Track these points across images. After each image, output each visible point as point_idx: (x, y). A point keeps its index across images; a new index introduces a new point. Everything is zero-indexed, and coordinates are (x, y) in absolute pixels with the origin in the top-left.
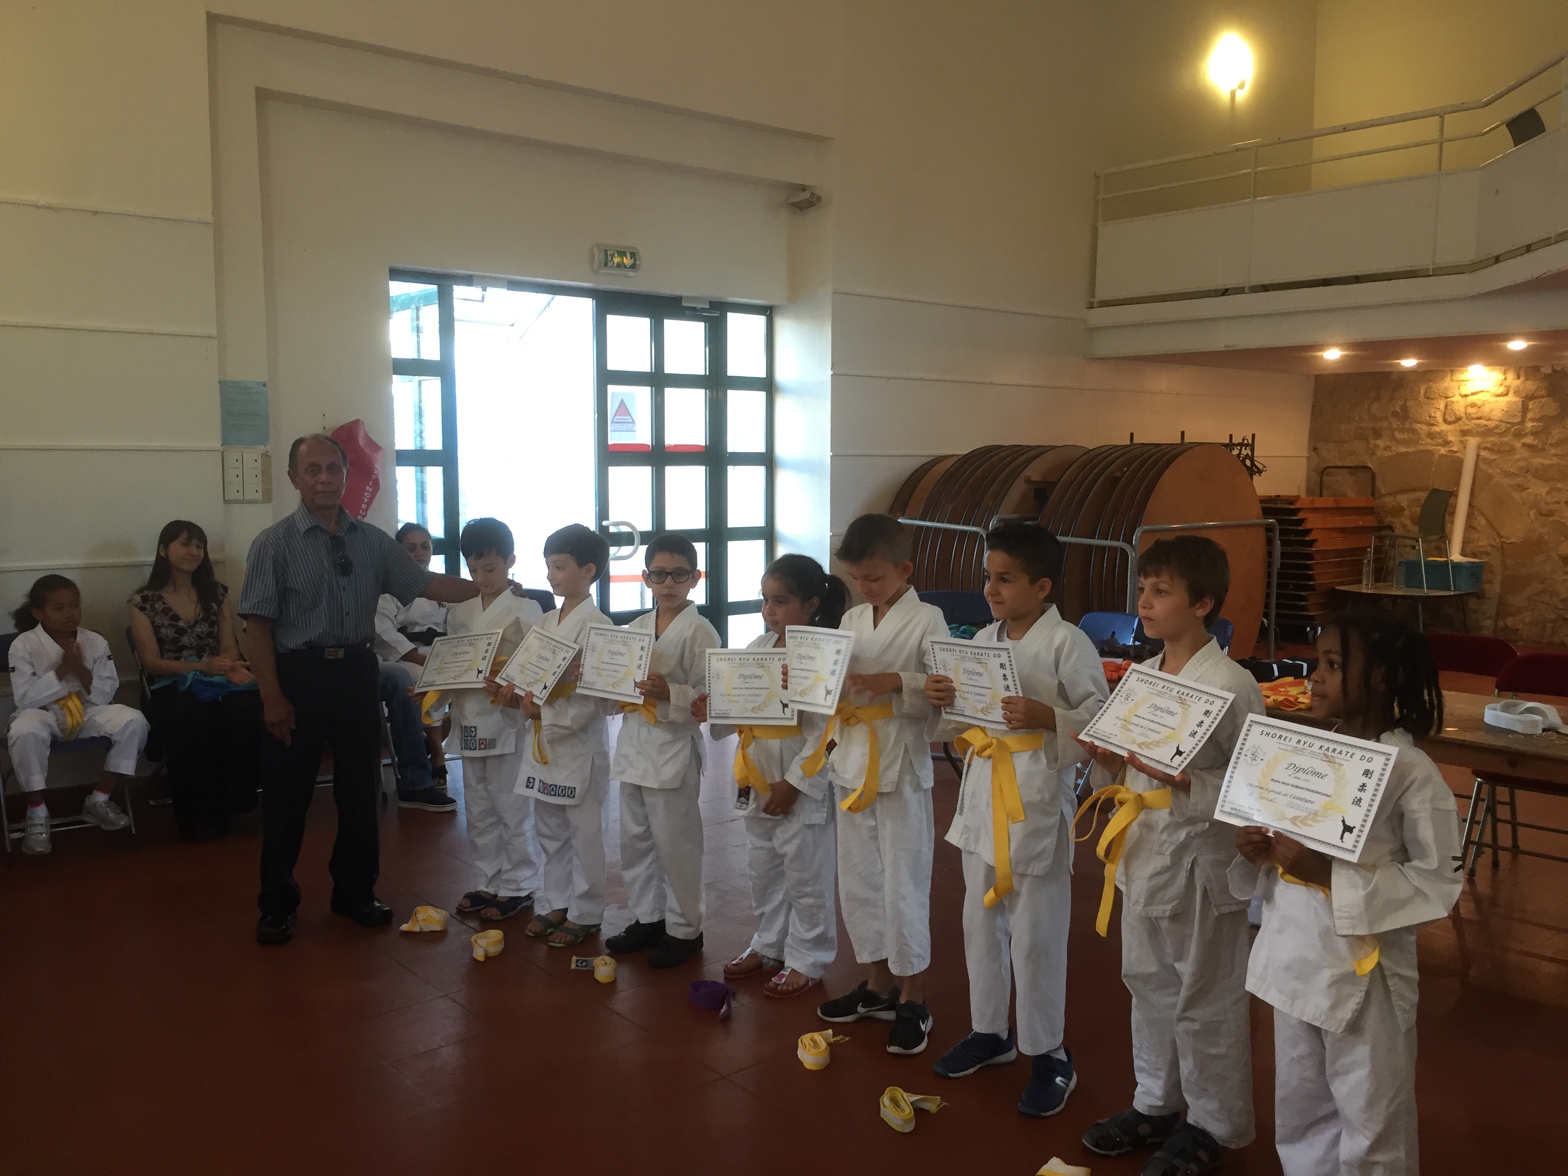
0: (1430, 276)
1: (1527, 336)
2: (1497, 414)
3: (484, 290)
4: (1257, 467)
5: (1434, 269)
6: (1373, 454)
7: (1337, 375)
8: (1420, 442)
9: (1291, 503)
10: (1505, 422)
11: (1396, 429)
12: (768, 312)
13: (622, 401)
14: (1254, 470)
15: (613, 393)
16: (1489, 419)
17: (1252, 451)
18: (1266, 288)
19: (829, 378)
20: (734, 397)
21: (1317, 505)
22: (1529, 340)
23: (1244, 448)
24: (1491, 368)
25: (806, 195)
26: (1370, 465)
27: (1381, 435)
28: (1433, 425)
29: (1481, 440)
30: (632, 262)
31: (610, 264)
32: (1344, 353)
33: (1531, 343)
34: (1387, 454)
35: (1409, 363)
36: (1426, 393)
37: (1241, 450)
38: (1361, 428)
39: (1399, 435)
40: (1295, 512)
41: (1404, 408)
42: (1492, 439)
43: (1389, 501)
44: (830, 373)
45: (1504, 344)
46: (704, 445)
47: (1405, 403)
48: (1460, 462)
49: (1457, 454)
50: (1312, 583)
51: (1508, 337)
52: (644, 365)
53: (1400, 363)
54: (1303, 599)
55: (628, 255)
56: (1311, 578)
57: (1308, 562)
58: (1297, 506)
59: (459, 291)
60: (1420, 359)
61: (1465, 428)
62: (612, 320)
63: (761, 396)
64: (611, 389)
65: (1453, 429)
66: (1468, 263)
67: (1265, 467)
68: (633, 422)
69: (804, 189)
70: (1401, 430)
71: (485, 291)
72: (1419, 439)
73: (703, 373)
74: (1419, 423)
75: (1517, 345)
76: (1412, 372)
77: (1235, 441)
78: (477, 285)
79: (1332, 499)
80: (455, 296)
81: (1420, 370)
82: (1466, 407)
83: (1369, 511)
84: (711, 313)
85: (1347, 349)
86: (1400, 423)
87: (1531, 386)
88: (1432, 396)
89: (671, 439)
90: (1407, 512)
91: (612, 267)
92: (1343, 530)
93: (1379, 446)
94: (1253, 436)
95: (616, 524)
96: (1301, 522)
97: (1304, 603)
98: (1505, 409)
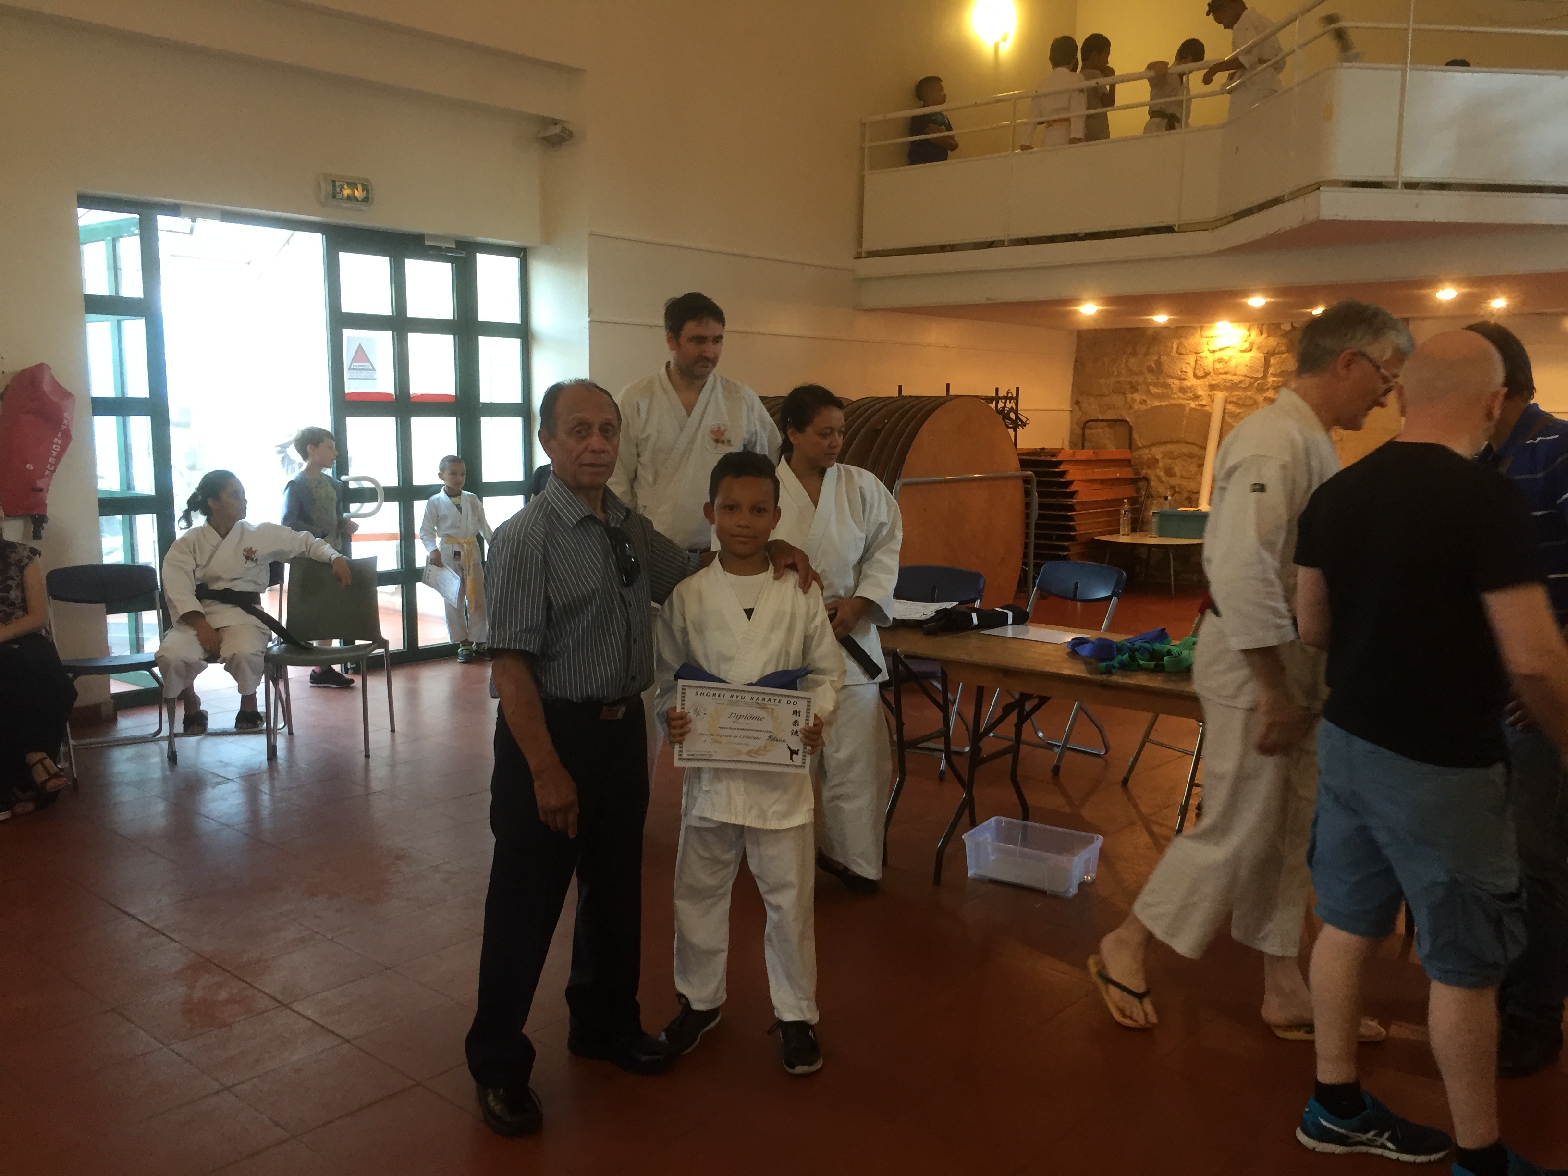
0: (1176, 232)
1: (1266, 292)
2: (1242, 370)
3: (194, 221)
4: (1021, 420)
5: (1179, 226)
6: (1131, 407)
7: (1096, 330)
8: (1173, 396)
9: (1053, 456)
10: (1248, 377)
11: (1151, 384)
12: (522, 253)
13: (360, 347)
14: (1018, 423)
15: (348, 338)
16: (1235, 374)
17: (1017, 404)
18: (1026, 241)
19: (587, 325)
20: (485, 344)
21: (1078, 457)
22: (1267, 297)
23: (1008, 401)
24: (1236, 325)
25: (557, 130)
26: (1128, 420)
27: (1137, 389)
28: (1185, 379)
29: (1227, 394)
30: (364, 194)
31: (339, 196)
32: (1100, 308)
33: (1269, 300)
34: (1143, 407)
35: (1161, 318)
36: (1178, 348)
37: (1005, 404)
38: (1118, 382)
39: (1153, 390)
40: (1058, 464)
41: (1159, 363)
42: (1238, 393)
43: (1145, 454)
44: (588, 319)
45: (1244, 300)
46: (454, 394)
47: (1159, 358)
48: (1208, 416)
49: (1206, 408)
50: (1072, 534)
51: (1246, 293)
52: (385, 309)
53: (1152, 319)
54: (1065, 549)
55: (360, 187)
56: (1072, 528)
57: (1070, 513)
58: (1059, 458)
59: (164, 221)
60: (1170, 314)
61: (1214, 382)
62: (346, 259)
63: (515, 344)
64: (347, 333)
65: (1202, 383)
66: (1210, 220)
67: (1028, 420)
68: (374, 369)
69: (555, 122)
70: (1155, 385)
71: (196, 222)
72: (1172, 394)
73: (452, 318)
74: (1173, 378)
75: (1257, 301)
76: (1164, 328)
77: (1000, 395)
78: (186, 216)
79: (1091, 452)
80: (159, 227)
81: (1172, 327)
82: (1214, 362)
83: (1128, 463)
84: (458, 253)
85: (1102, 305)
86: (1154, 378)
87: (1272, 342)
88: (1184, 351)
89: (417, 388)
90: (1161, 464)
91: (341, 199)
92: (1103, 482)
93: (1134, 400)
94: (1018, 389)
95: (357, 479)
96: (1063, 474)
97: (1065, 553)
98: (1249, 365)
